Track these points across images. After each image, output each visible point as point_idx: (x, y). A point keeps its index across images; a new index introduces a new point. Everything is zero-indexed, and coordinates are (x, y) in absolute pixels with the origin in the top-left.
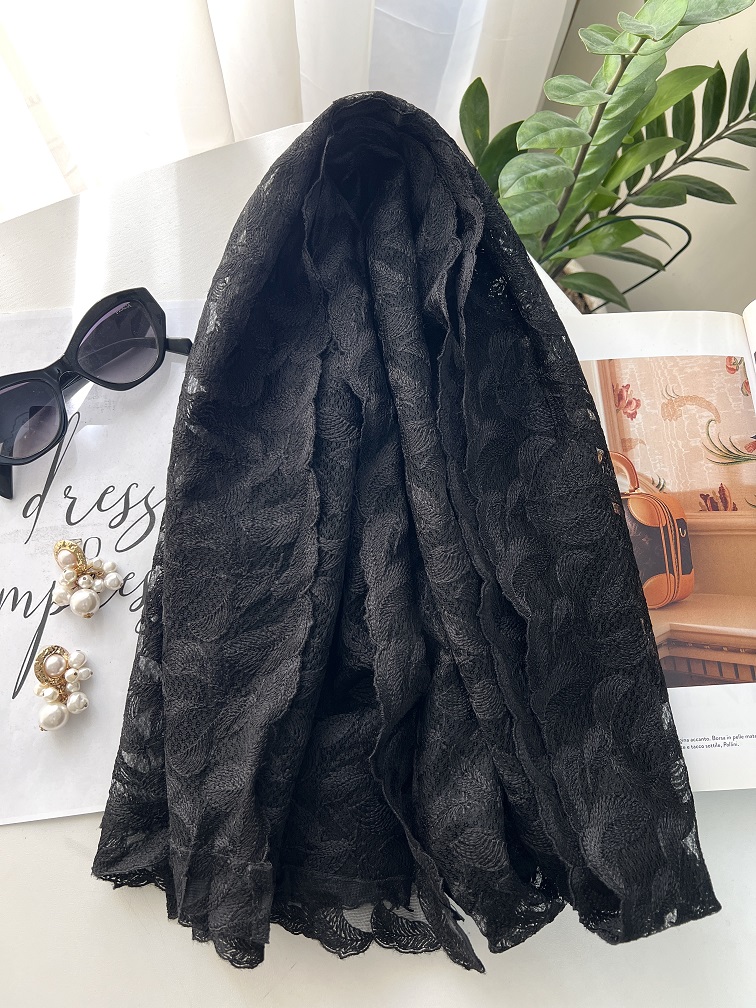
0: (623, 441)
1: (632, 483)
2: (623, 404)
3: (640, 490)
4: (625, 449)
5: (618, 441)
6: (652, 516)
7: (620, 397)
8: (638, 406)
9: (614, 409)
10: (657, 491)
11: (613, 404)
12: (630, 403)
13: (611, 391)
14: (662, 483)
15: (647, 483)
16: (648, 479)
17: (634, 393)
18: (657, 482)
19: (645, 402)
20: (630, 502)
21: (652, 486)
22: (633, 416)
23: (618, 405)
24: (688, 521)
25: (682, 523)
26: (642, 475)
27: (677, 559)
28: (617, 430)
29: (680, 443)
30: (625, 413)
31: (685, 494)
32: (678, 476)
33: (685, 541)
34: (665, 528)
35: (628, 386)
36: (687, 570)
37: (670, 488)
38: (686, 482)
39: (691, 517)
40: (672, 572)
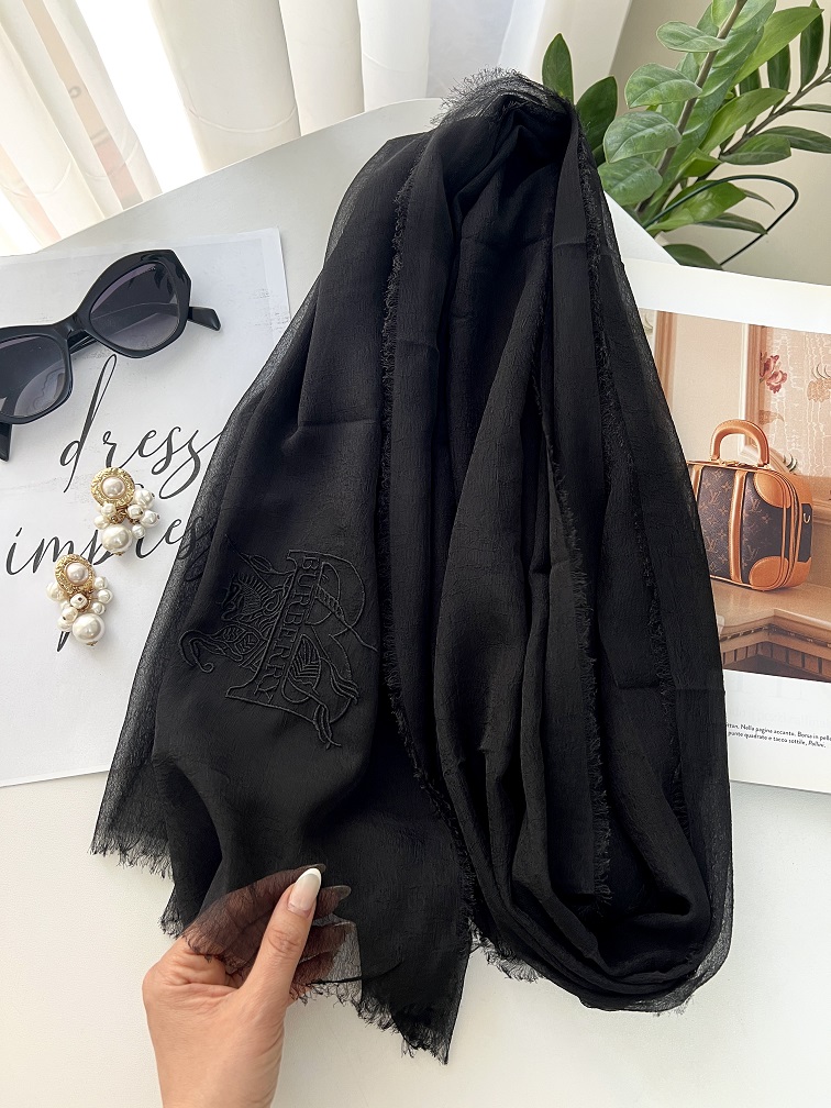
0: (761, 413)
1: (763, 458)
2: (769, 374)
3: (769, 467)
4: (762, 422)
5: (756, 411)
6: (777, 495)
7: (766, 367)
8: (783, 380)
9: (758, 377)
10: (788, 471)
11: (757, 370)
12: (776, 375)
13: (758, 359)
14: (794, 463)
15: (778, 460)
16: (779, 456)
17: (780, 366)
18: (789, 462)
19: (791, 377)
20: (756, 476)
21: (782, 465)
22: (776, 389)
23: (762, 375)
24: (814, 507)
25: (807, 508)
26: (774, 452)
27: (795, 543)
28: (757, 401)
29: (822, 427)
30: (769, 384)
31: (817, 479)
32: (812, 460)
33: (807, 528)
34: (789, 510)
35: (777, 357)
36: (804, 557)
37: (801, 470)
38: (821, 467)
39: (819, 504)
40: (787, 556)
